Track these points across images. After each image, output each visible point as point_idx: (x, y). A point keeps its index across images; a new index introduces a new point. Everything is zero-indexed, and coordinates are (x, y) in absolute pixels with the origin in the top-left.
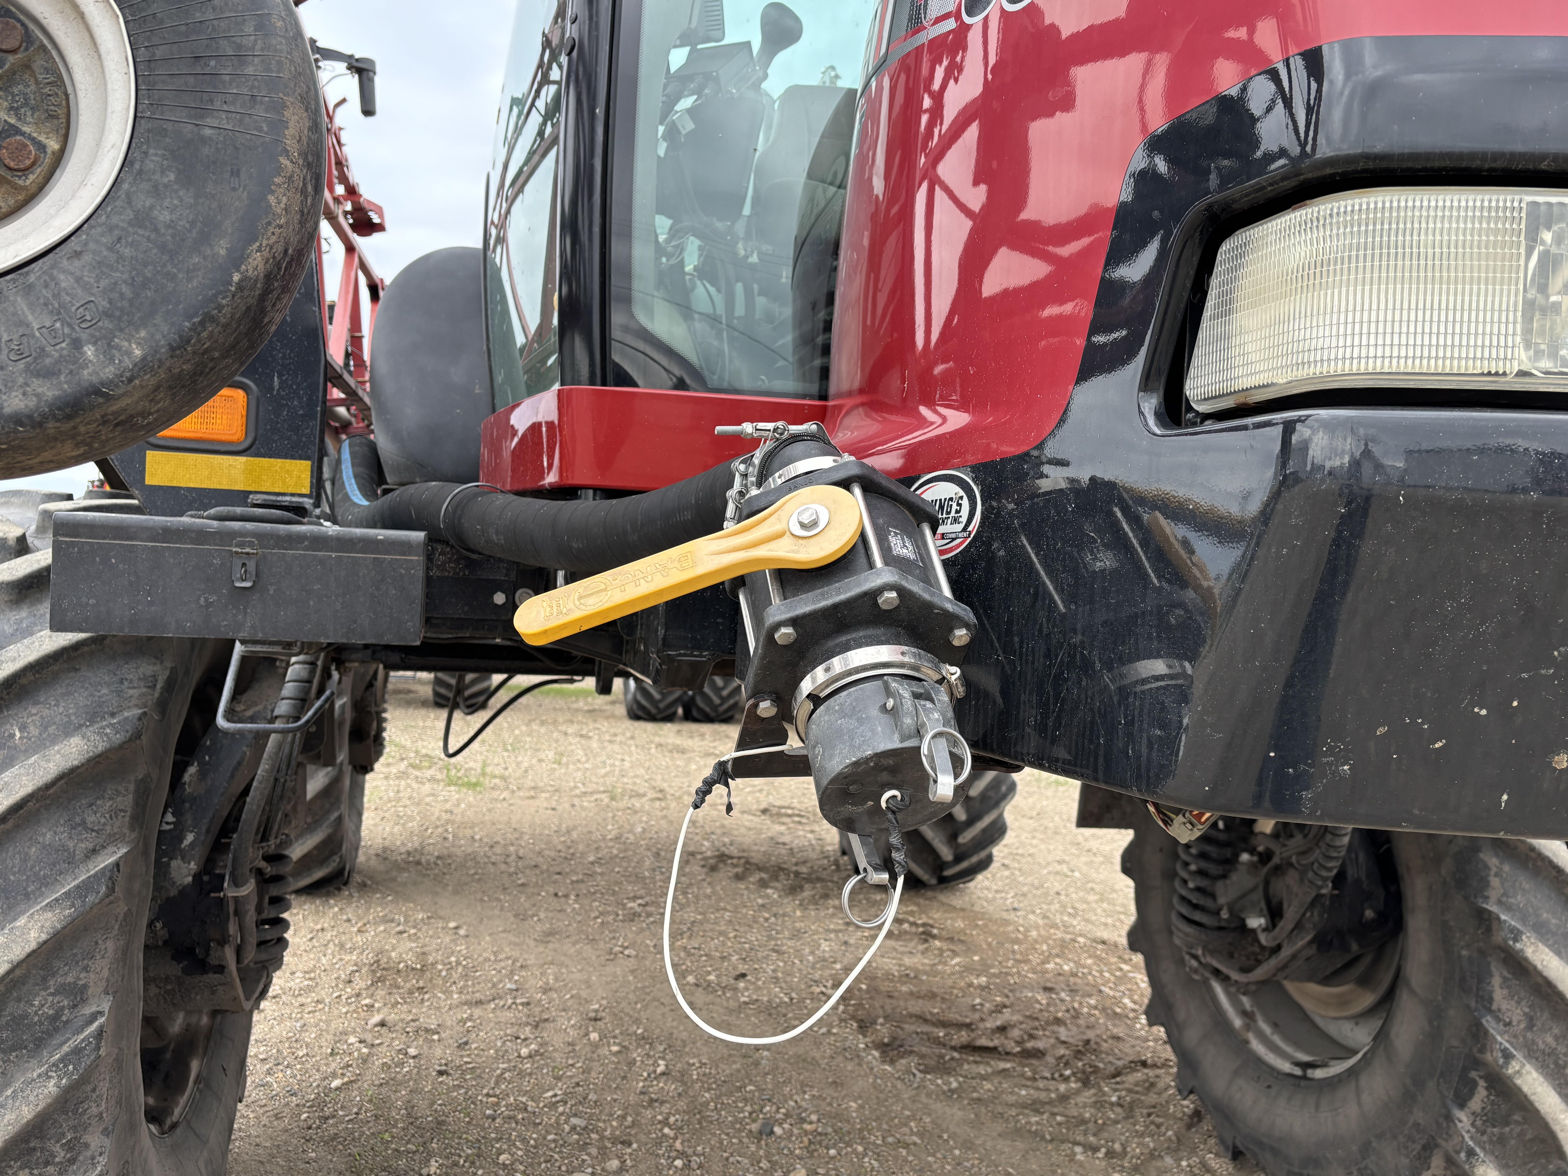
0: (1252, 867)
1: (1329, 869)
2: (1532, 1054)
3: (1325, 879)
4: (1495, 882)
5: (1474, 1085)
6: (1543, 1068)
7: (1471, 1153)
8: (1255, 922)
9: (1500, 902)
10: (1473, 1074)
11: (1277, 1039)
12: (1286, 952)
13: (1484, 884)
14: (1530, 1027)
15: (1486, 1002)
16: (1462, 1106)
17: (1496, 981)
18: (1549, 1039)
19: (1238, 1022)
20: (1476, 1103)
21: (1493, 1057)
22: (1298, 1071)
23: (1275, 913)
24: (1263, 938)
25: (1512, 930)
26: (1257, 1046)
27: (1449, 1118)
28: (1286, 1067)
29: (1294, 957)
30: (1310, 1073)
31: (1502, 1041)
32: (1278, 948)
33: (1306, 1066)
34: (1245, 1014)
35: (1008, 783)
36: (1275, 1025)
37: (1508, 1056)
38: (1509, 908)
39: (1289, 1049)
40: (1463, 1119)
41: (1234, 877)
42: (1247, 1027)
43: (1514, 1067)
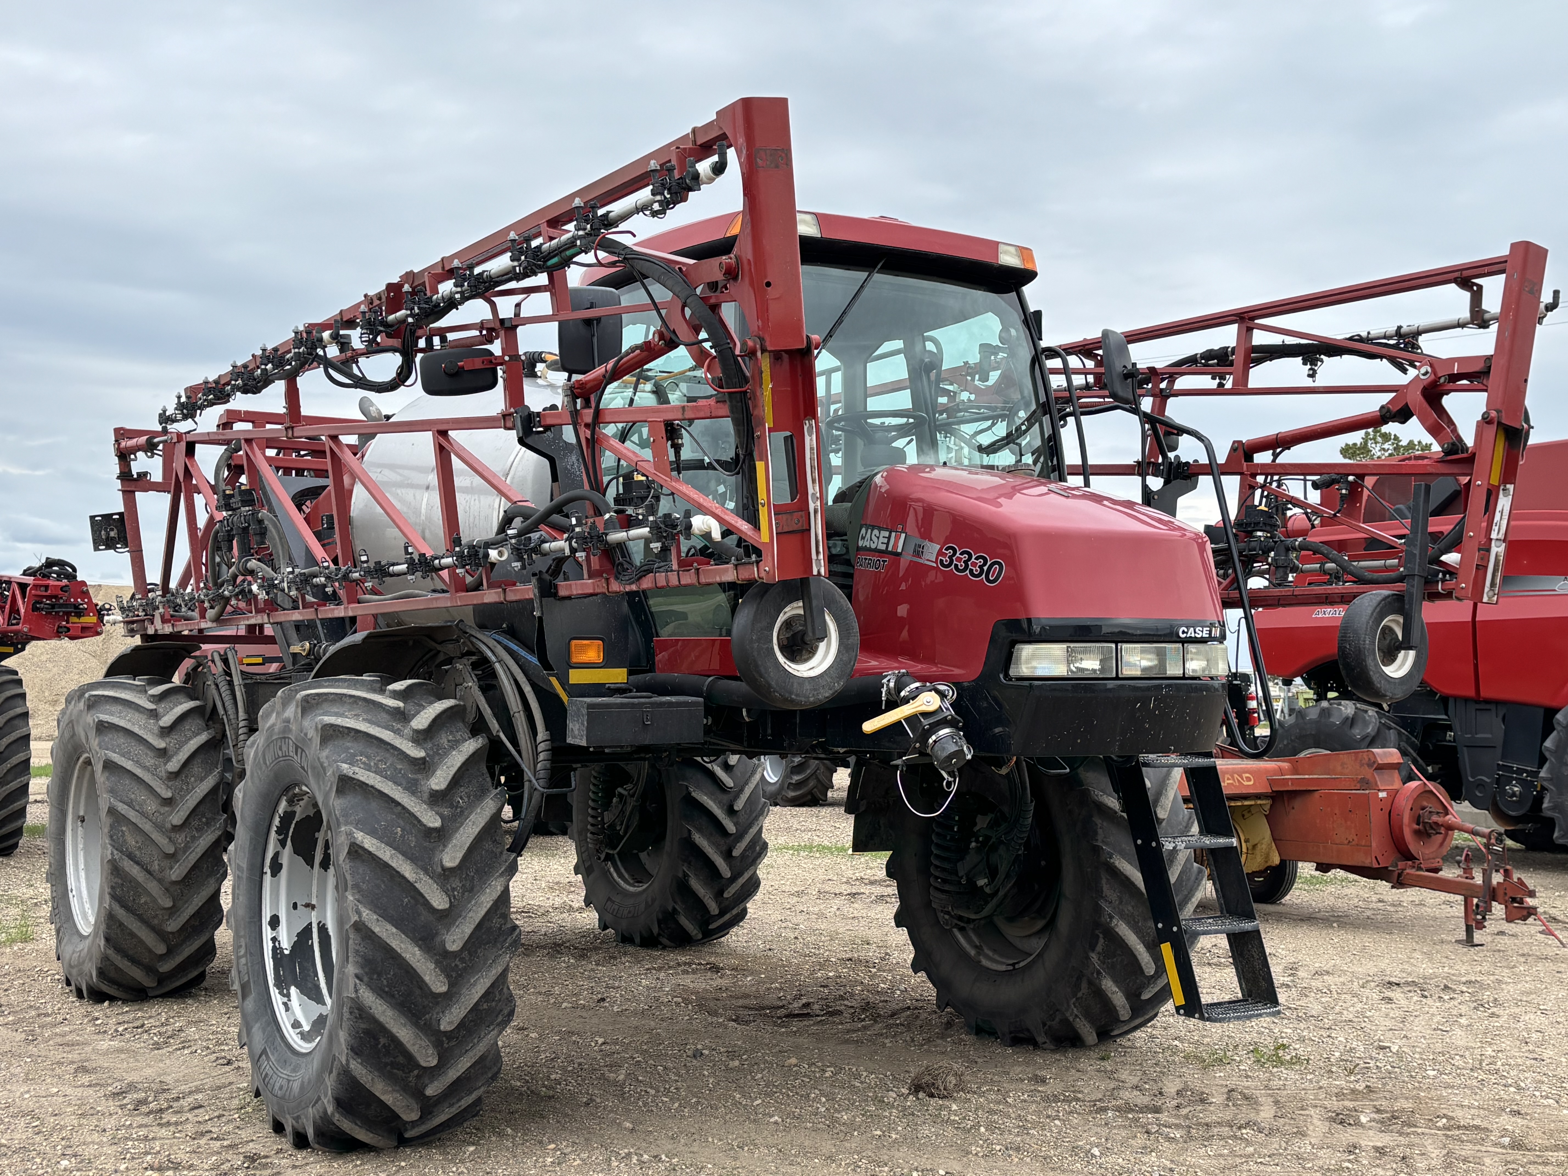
0: (978, 850)
1: (1022, 839)
2: (1122, 917)
3: (1020, 845)
4: (1100, 831)
5: (1098, 937)
6: (1128, 923)
7: (1099, 973)
8: (981, 882)
9: (1103, 842)
10: (1097, 932)
11: (997, 957)
12: (1001, 893)
13: (1096, 833)
14: (1121, 902)
15: (1099, 893)
16: (1093, 950)
17: (1104, 881)
18: (1130, 908)
19: (973, 952)
20: (1099, 948)
21: (1105, 919)
22: (1011, 968)
23: (992, 873)
24: (987, 890)
25: (1109, 853)
26: (985, 962)
27: (1088, 958)
28: (1003, 968)
29: (1005, 896)
30: (1017, 966)
31: (1109, 910)
32: (996, 893)
33: (1013, 965)
34: (976, 947)
35: (761, 843)
36: (994, 951)
37: (1111, 917)
38: (1107, 844)
39: (1004, 960)
40: (1094, 957)
41: (968, 858)
42: (979, 954)
43: (1115, 921)
